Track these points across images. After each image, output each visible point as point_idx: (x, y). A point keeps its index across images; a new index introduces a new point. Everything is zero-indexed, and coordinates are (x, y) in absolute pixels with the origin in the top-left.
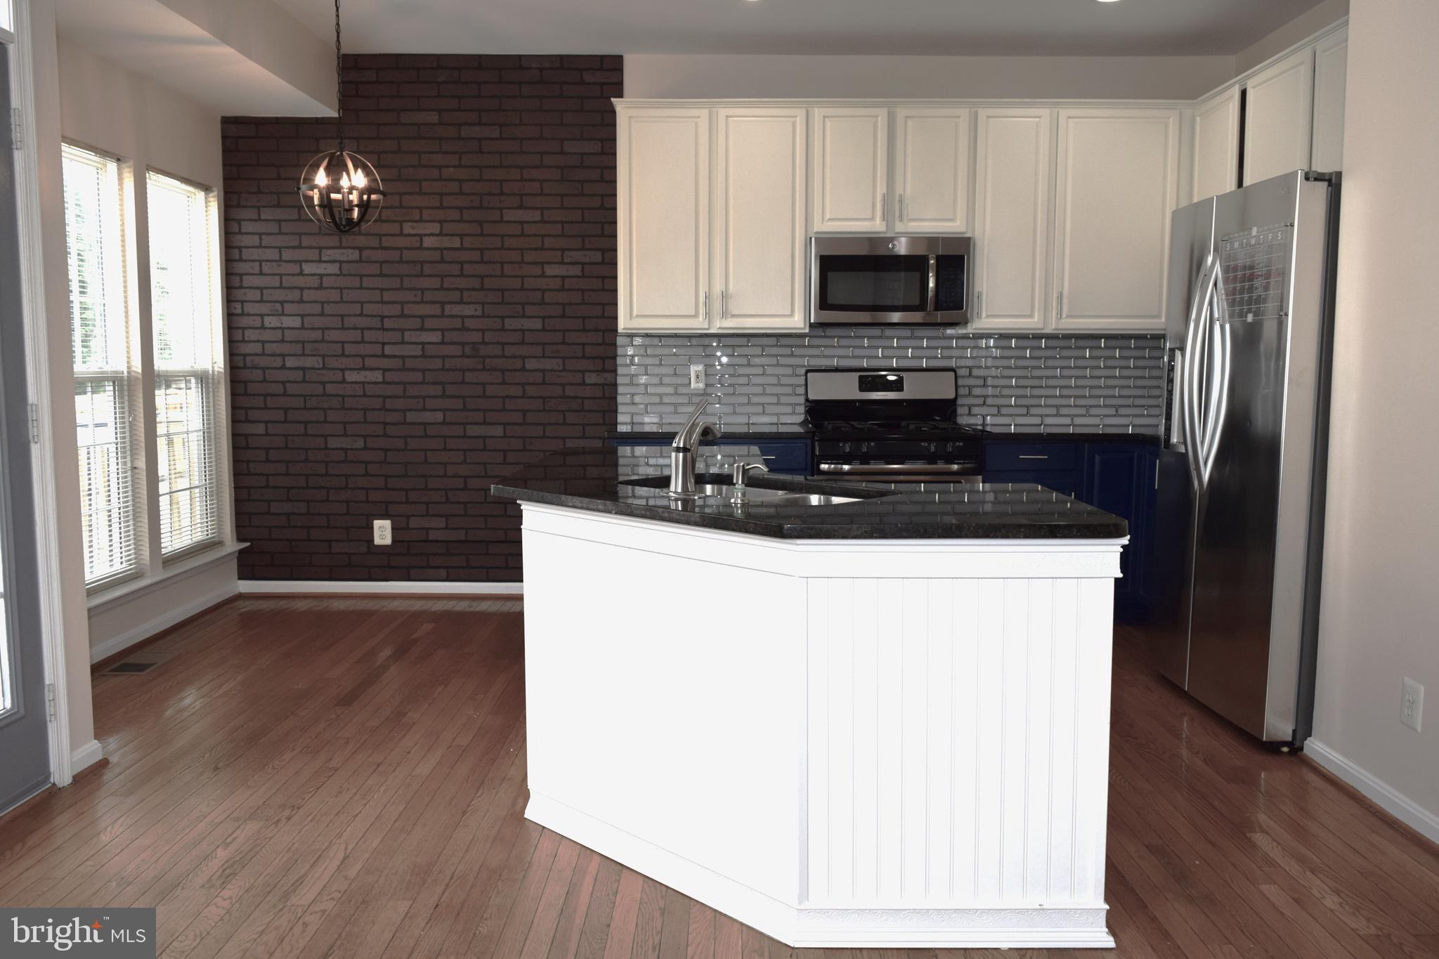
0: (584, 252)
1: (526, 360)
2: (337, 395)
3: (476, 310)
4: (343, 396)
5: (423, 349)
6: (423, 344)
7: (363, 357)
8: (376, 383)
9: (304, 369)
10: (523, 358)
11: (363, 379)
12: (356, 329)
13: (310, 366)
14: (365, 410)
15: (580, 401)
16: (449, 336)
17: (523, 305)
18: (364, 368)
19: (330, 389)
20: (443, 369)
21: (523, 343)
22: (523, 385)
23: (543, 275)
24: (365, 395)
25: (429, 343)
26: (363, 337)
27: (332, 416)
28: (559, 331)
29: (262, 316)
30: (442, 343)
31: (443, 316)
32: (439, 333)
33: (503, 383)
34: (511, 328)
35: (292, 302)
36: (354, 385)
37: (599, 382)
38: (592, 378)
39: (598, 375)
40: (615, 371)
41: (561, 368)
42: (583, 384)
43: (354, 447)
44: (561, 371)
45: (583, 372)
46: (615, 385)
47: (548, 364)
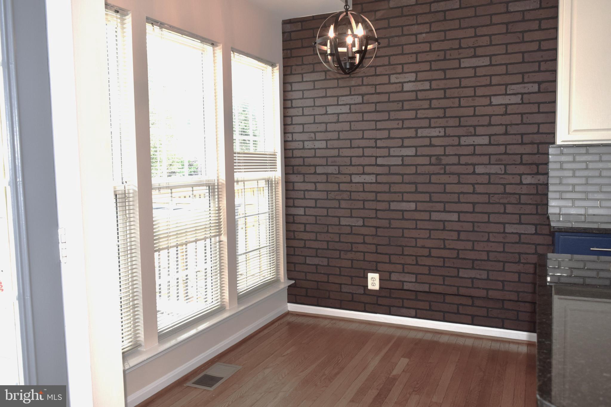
0: (523, 85)
1: (476, 167)
2: (346, 191)
3: (440, 132)
4: (350, 192)
5: (402, 160)
6: (402, 156)
7: (363, 166)
8: (371, 183)
9: (327, 174)
10: (474, 165)
11: (363, 181)
12: (359, 147)
13: (331, 173)
14: (364, 201)
15: (517, 196)
16: (421, 151)
17: (475, 127)
18: (364, 174)
19: (343, 187)
20: (416, 174)
21: (474, 154)
22: (473, 185)
23: (490, 105)
24: (364, 191)
25: (407, 156)
26: (363, 153)
27: (344, 204)
28: (503, 145)
29: (303, 141)
30: (416, 156)
31: (416, 137)
32: (414, 149)
33: (459, 183)
34: (465, 144)
35: (321, 132)
36: (357, 184)
37: (533, 182)
38: (528, 180)
39: (533, 177)
40: (547, 174)
41: (503, 172)
42: (521, 183)
43: (356, 225)
44: (503, 174)
45: (520, 175)
46: (547, 184)
47: (494, 169)
